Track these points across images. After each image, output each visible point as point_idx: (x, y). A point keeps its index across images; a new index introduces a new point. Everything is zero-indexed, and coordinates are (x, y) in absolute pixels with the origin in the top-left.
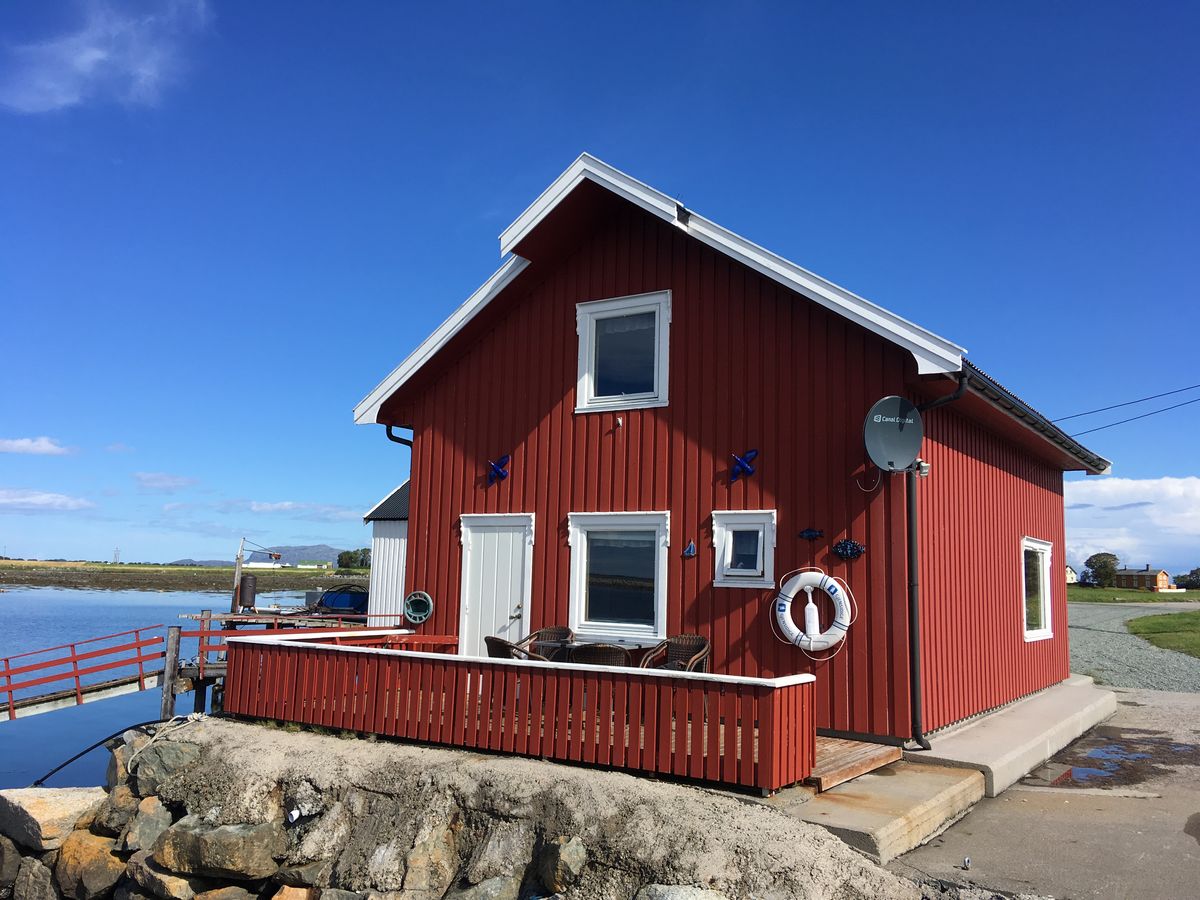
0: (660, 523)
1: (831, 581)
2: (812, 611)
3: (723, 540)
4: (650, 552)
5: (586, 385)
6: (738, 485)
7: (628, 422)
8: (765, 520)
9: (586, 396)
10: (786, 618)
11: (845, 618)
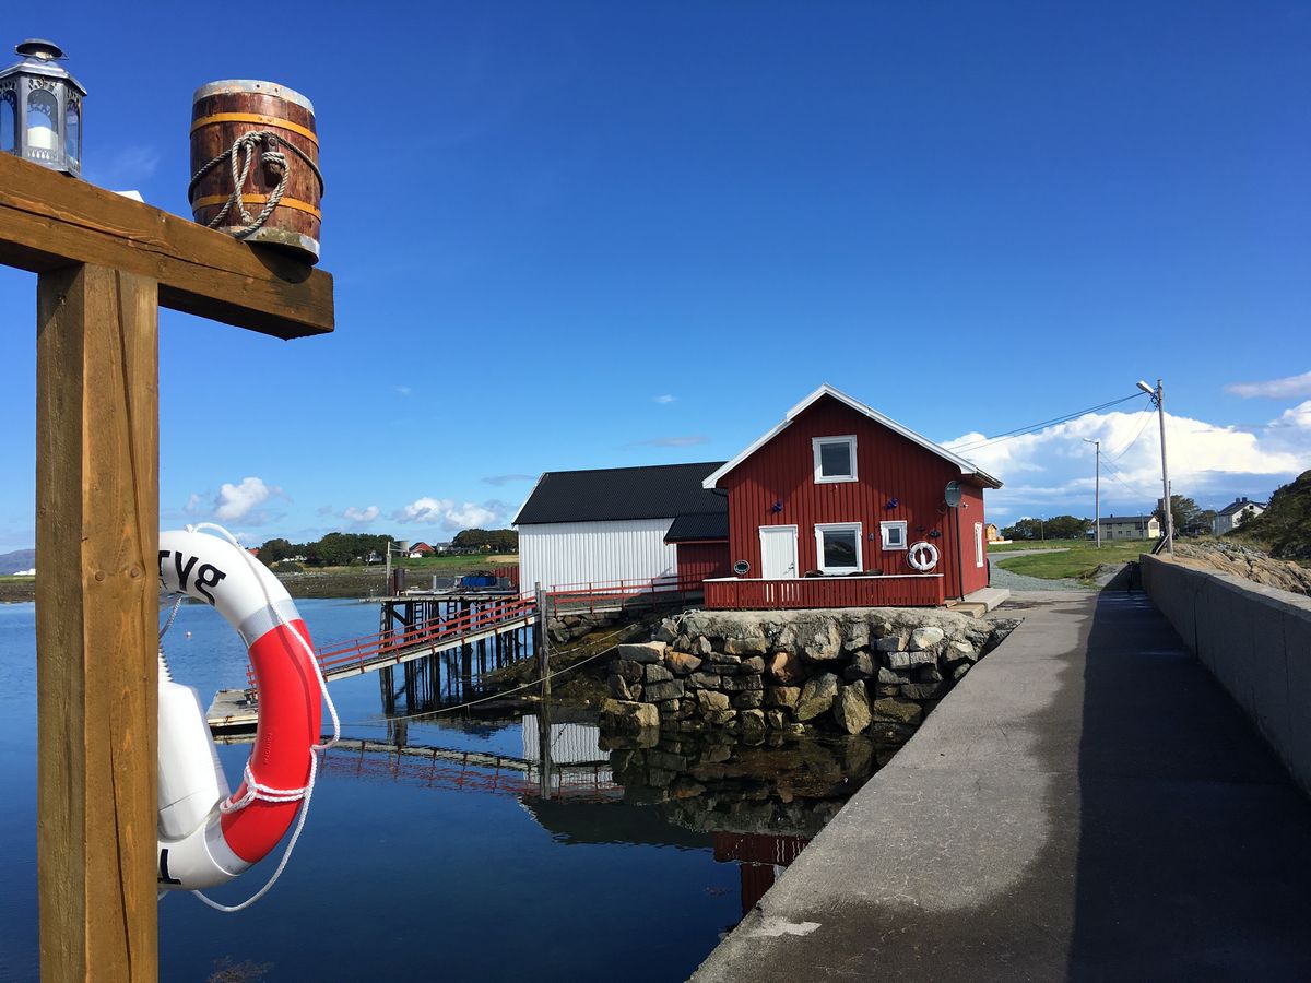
0: (857, 528)
1: (930, 546)
2: (923, 557)
3: (885, 532)
4: (853, 538)
5: (818, 472)
6: (890, 511)
7: (840, 488)
8: (902, 526)
9: (819, 477)
10: (914, 561)
11: (935, 557)
